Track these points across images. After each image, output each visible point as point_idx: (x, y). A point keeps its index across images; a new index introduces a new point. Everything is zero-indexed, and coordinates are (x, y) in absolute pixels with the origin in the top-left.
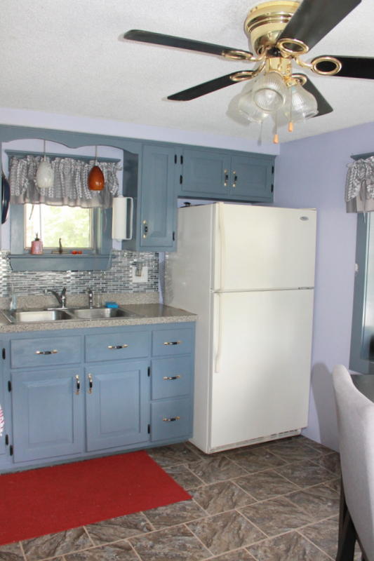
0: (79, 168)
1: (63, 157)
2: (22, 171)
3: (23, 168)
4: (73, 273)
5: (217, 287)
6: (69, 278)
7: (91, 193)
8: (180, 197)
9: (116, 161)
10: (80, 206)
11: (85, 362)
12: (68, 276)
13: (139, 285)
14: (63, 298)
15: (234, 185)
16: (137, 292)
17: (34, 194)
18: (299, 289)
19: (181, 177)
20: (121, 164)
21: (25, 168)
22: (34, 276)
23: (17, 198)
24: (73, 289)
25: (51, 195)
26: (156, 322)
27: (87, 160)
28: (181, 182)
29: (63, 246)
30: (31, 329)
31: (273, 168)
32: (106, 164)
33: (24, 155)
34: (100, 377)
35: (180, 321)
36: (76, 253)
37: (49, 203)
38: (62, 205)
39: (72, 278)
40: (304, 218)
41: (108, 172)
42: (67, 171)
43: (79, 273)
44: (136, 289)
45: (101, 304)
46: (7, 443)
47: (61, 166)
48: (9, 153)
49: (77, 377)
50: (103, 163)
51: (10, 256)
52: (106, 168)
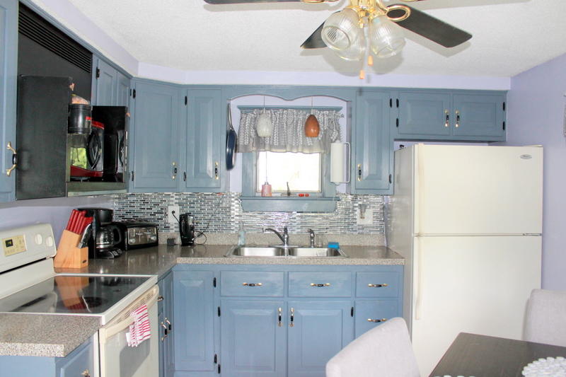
0: (301, 117)
1: (286, 108)
2: (250, 124)
3: (251, 121)
4: (299, 214)
5: (417, 231)
6: (295, 218)
7: (312, 140)
8: (396, 140)
9: (338, 109)
10: (302, 152)
11: (288, 296)
12: (294, 216)
13: (363, 227)
14: (286, 236)
15: (456, 125)
16: (362, 234)
17: (260, 143)
18: (524, 235)
19: (397, 120)
20: (344, 112)
21: (253, 120)
22: (262, 216)
23: (246, 147)
24: (298, 228)
25: (276, 143)
26: (359, 264)
27: (308, 109)
28: (397, 125)
29: (291, 189)
30: (237, 262)
31: (504, 104)
32: (328, 112)
33: (251, 109)
34: (303, 312)
35: (385, 263)
36: (303, 196)
37: (274, 150)
38: (286, 152)
39: (297, 218)
40: (525, 157)
41: (329, 119)
42: (290, 121)
43: (304, 214)
44: (361, 231)
45: (322, 244)
46: (215, 362)
47: (285, 116)
48: (240, 108)
49: (280, 309)
50: (325, 112)
51: (242, 197)
52: (327, 116)
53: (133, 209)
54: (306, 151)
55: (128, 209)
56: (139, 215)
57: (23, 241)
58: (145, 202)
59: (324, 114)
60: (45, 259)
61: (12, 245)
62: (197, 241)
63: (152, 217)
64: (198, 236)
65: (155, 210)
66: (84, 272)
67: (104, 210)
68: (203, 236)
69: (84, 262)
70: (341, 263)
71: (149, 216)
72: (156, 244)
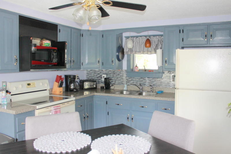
4: (148, 79)
8: (182, 47)
10: (147, 54)
11: (131, 110)
12: (146, 80)
13: (174, 85)
14: (141, 87)
15: (211, 40)
19: (183, 39)
22: (134, 79)
23: (127, 52)
28: (183, 41)
29: (146, 69)
35: (168, 100)
36: (150, 71)
38: (141, 54)
41: (158, 40)
43: (150, 79)
44: (173, 87)
45: (155, 91)
48: (125, 37)
49: (129, 115)
50: (157, 37)
51: (127, 71)
52: (158, 38)
53: (91, 75)
54: (149, 53)
55: (90, 75)
56: (94, 78)
57: (35, 84)
58: (95, 73)
59: (156, 38)
60: (46, 90)
61: (30, 85)
62: (112, 88)
63: (97, 78)
64: (112, 86)
65: (98, 76)
66: (61, 95)
67: (73, 75)
68: (113, 86)
69: (61, 92)
70: (151, 99)
71: (96, 78)
72: (96, 88)
